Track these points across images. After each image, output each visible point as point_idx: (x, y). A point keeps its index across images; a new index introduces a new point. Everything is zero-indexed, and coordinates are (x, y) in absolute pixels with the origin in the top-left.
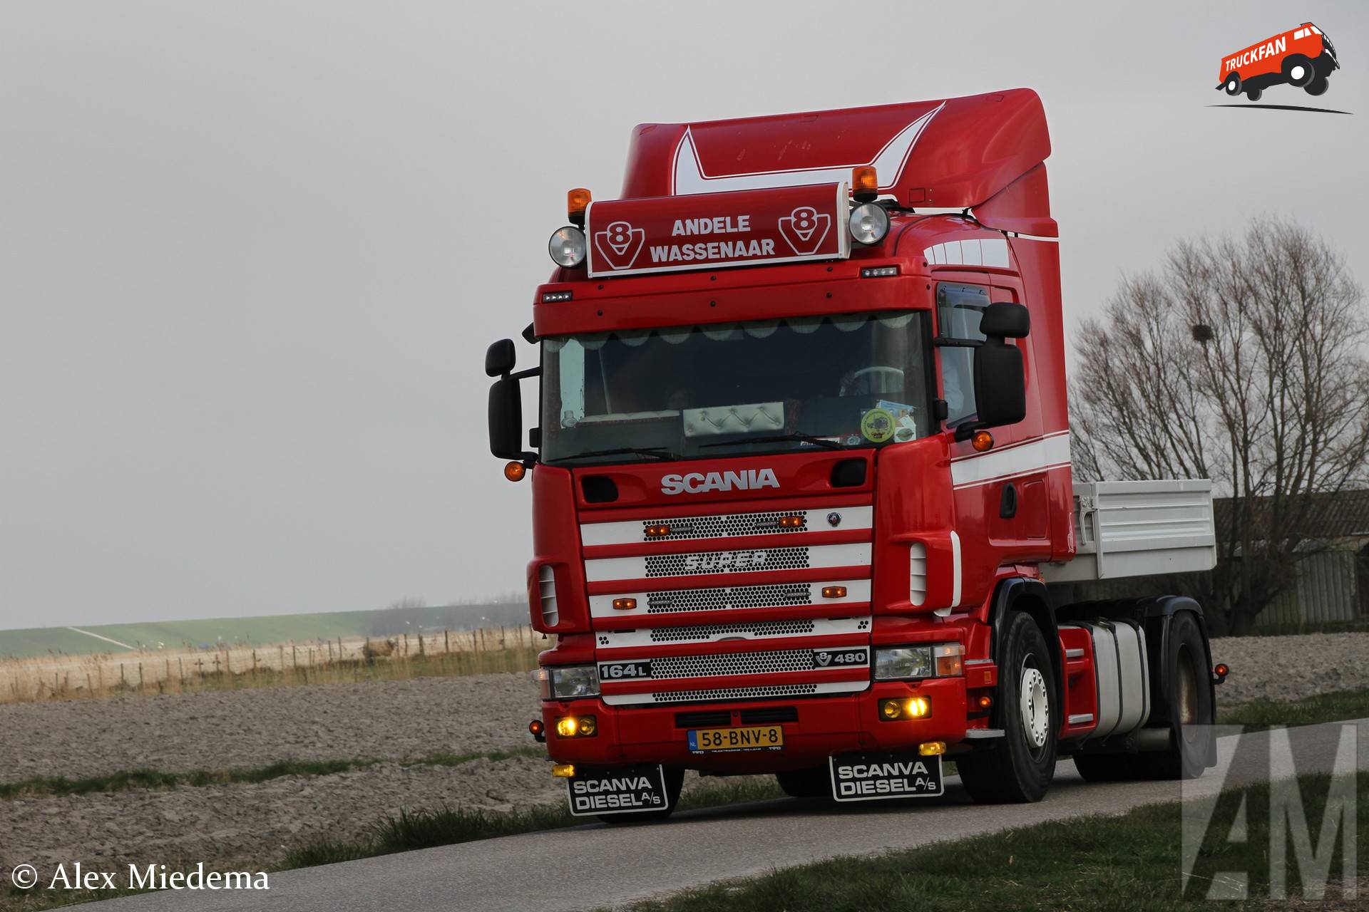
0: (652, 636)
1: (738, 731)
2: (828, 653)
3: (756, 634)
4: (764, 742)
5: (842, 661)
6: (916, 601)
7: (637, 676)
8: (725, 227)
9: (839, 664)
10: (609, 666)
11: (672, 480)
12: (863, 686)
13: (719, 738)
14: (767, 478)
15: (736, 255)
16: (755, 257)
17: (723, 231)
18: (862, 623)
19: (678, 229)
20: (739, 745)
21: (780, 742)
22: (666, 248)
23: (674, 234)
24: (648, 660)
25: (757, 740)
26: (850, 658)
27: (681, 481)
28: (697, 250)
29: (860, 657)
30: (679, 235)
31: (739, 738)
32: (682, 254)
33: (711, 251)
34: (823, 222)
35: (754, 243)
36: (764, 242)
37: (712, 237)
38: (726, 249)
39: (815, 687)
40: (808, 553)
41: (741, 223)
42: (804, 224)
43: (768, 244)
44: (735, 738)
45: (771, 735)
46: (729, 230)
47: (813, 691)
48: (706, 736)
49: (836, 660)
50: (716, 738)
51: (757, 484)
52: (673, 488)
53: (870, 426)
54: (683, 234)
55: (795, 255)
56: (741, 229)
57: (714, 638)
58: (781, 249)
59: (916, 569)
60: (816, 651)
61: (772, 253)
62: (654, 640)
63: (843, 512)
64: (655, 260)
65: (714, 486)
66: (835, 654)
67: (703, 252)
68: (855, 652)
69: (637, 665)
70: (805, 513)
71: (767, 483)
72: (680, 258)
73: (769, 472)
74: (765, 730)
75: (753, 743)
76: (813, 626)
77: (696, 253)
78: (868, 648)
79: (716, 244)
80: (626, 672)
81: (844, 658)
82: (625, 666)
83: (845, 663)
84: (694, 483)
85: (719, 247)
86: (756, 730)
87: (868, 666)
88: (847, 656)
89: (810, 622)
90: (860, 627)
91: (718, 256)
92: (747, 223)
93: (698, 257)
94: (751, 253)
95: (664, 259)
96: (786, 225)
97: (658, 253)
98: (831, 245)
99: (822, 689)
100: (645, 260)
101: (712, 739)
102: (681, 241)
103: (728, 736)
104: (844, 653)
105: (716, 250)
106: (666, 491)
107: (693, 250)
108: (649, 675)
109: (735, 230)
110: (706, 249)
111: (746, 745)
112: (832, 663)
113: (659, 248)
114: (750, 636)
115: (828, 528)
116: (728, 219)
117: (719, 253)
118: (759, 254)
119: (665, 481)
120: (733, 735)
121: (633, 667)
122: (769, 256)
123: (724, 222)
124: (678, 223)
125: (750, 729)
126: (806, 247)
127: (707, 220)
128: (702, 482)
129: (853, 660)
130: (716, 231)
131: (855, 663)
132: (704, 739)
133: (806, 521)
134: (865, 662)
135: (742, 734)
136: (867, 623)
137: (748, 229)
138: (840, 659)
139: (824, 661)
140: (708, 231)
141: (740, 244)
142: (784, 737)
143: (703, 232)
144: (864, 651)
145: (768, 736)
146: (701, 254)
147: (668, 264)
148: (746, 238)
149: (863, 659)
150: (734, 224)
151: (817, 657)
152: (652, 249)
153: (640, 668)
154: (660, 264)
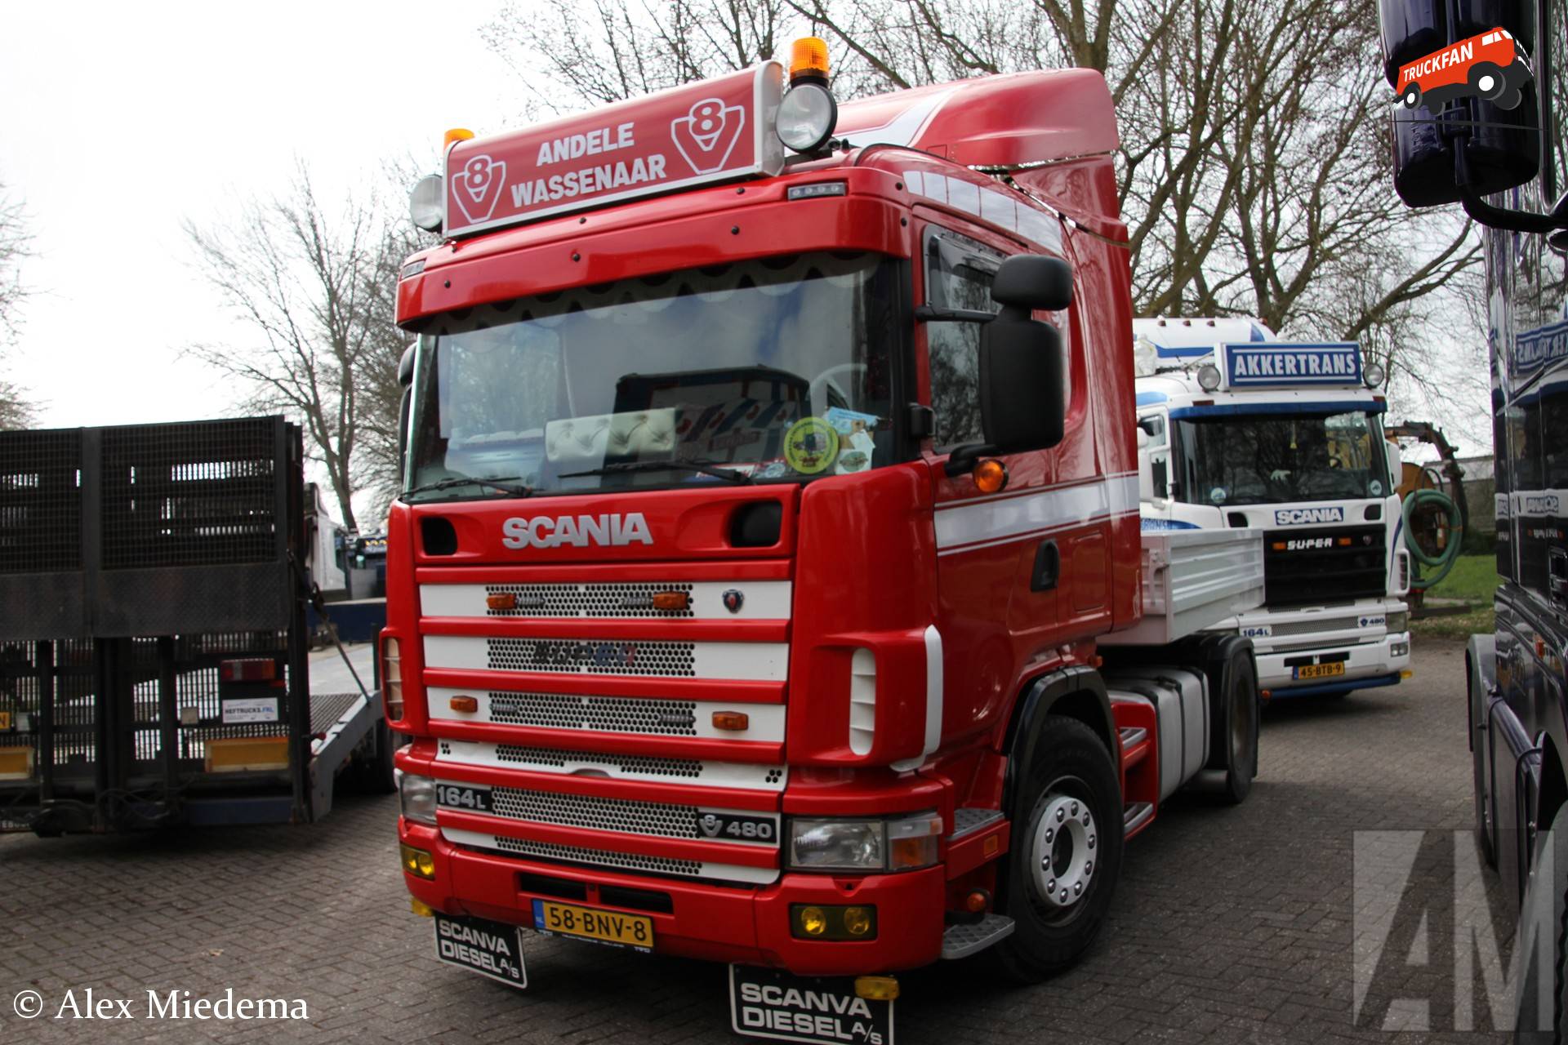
0: (497, 752)
1: (595, 914)
2: (718, 817)
3: (623, 770)
4: (628, 938)
5: (737, 832)
6: (860, 748)
7: (475, 807)
8: (601, 145)
9: (732, 836)
10: (446, 787)
11: (515, 526)
12: (768, 877)
13: (571, 918)
14: (635, 529)
15: (616, 185)
16: (640, 184)
17: (598, 150)
18: (772, 773)
19: (544, 157)
20: (595, 935)
21: (649, 942)
22: (530, 184)
23: (539, 164)
24: (488, 788)
25: (619, 932)
26: (750, 829)
27: (526, 529)
28: (568, 183)
29: (764, 831)
30: (545, 164)
31: (596, 923)
32: (550, 191)
33: (584, 181)
34: (733, 118)
35: (638, 163)
36: (651, 159)
37: (587, 161)
38: (603, 177)
39: (700, 866)
40: (694, 653)
41: (622, 135)
42: (707, 125)
43: (657, 163)
44: (591, 922)
45: (638, 930)
46: (608, 147)
47: (697, 872)
48: (555, 913)
49: (730, 830)
50: (567, 919)
51: (622, 538)
52: (516, 539)
53: (797, 446)
54: (550, 161)
55: (694, 174)
56: (623, 144)
57: (570, 767)
58: (675, 168)
59: (862, 695)
60: (701, 810)
61: (663, 175)
62: (500, 758)
63: (748, 590)
64: (518, 204)
65: (566, 538)
66: (727, 820)
67: (574, 185)
68: (757, 821)
69: (476, 792)
70: (691, 588)
71: (635, 536)
72: (546, 198)
73: (636, 518)
74: (629, 921)
75: (614, 937)
76: (700, 768)
77: (566, 188)
78: (778, 818)
79: (589, 171)
80: (464, 800)
81: (741, 828)
82: (462, 791)
83: (742, 837)
84: (542, 532)
85: (593, 176)
86: (618, 917)
87: (777, 846)
88: (745, 824)
89: (697, 762)
90: (768, 780)
91: (591, 189)
92: (630, 134)
93: (569, 193)
94: (635, 177)
95: (528, 202)
96: (682, 129)
97: (521, 194)
98: (744, 154)
99: (708, 871)
100: (506, 205)
101: (562, 918)
102: (548, 171)
103: (581, 917)
104: (741, 820)
105: (590, 180)
106: (508, 543)
107: (562, 184)
108: (489, 809)
109: (614, 147)
110: (577, 180)
111: (604, 936)
112: (723, 834)
113: (522, 186)
114: (614, 772)
115: (721, 614)
116: (606, 132)
117: (594, 184)
118: (645, 179)
119: (507, 527)
120: (589, 919)
121: (469, 793)
122: (658, 181)
123: (601, 137)
124: (545, 147)
125: (610, 915)
126: (707, 161)
127: (580, 138)
128: (551, 531)
129: (753, 834)
130: (591, 151)
131: (757, 838)
132: (553, 916)
133: (691, 601)
134: (772, 839)
135: (600, 921)
136: (780, 774)
137: (631, 143)
138: (734, 828)
139: (711, 828)
140: (580, 153)
141: (621, 167)
142: (656, 936)
143: (576, 155)
144: (772, 822)
145: (634, 929)
146: (571, 189)
147: (533, 207)
148: (627, 157)
149: (768, 835)
150: (614, 138)
151: (701, 820)
152: (514, 188)
153: (479, 797)
154: (524, 209)
